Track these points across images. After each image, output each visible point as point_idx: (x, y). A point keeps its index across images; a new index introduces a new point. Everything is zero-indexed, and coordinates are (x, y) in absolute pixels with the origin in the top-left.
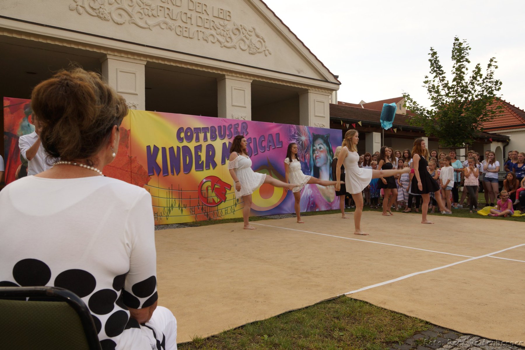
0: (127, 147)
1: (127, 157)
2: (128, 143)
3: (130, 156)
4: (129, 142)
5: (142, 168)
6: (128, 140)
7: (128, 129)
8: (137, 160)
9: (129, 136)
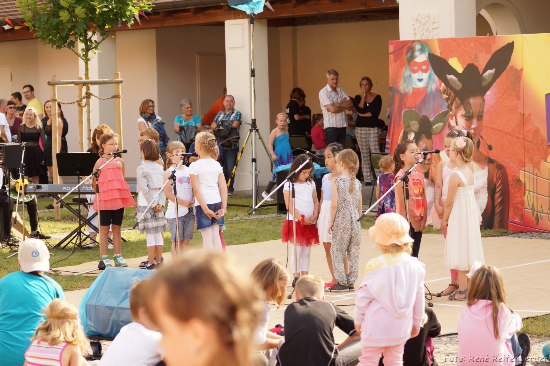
0: (518, 98)
1: (518, 114)
2: (519, 91)
3: (523, 113)
4: (521, 89)
5: (539, 133)
6: (520, 87)
7: (519, 68)
8: (532, 120)
9: (521, 79)
